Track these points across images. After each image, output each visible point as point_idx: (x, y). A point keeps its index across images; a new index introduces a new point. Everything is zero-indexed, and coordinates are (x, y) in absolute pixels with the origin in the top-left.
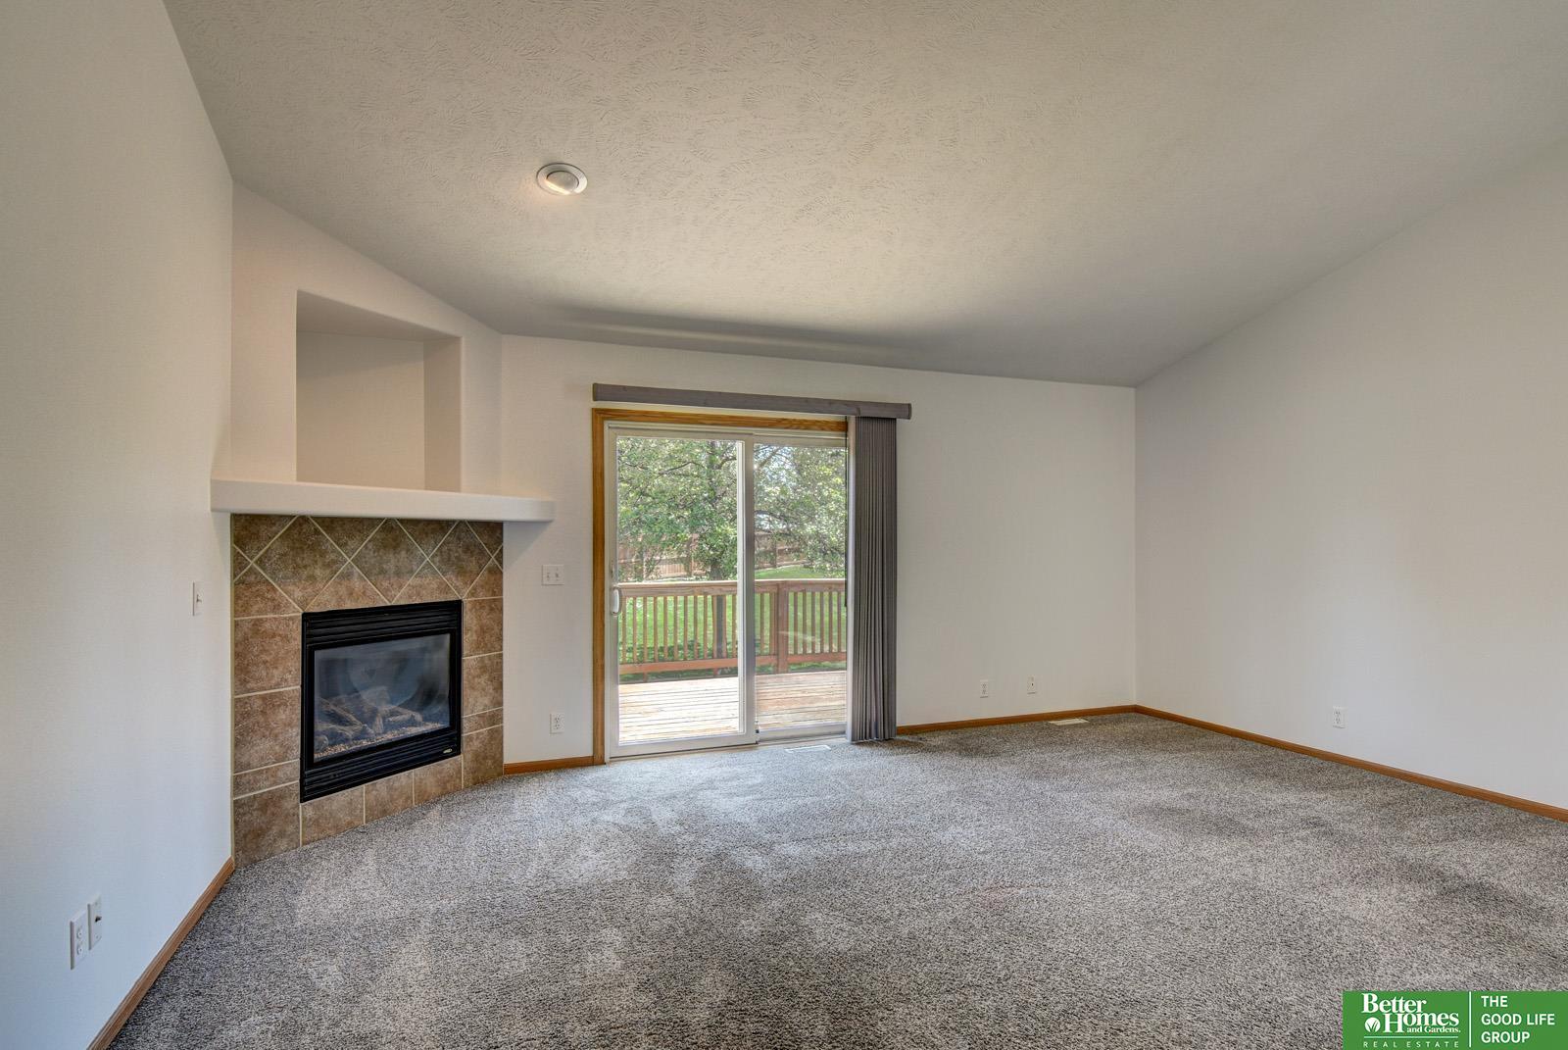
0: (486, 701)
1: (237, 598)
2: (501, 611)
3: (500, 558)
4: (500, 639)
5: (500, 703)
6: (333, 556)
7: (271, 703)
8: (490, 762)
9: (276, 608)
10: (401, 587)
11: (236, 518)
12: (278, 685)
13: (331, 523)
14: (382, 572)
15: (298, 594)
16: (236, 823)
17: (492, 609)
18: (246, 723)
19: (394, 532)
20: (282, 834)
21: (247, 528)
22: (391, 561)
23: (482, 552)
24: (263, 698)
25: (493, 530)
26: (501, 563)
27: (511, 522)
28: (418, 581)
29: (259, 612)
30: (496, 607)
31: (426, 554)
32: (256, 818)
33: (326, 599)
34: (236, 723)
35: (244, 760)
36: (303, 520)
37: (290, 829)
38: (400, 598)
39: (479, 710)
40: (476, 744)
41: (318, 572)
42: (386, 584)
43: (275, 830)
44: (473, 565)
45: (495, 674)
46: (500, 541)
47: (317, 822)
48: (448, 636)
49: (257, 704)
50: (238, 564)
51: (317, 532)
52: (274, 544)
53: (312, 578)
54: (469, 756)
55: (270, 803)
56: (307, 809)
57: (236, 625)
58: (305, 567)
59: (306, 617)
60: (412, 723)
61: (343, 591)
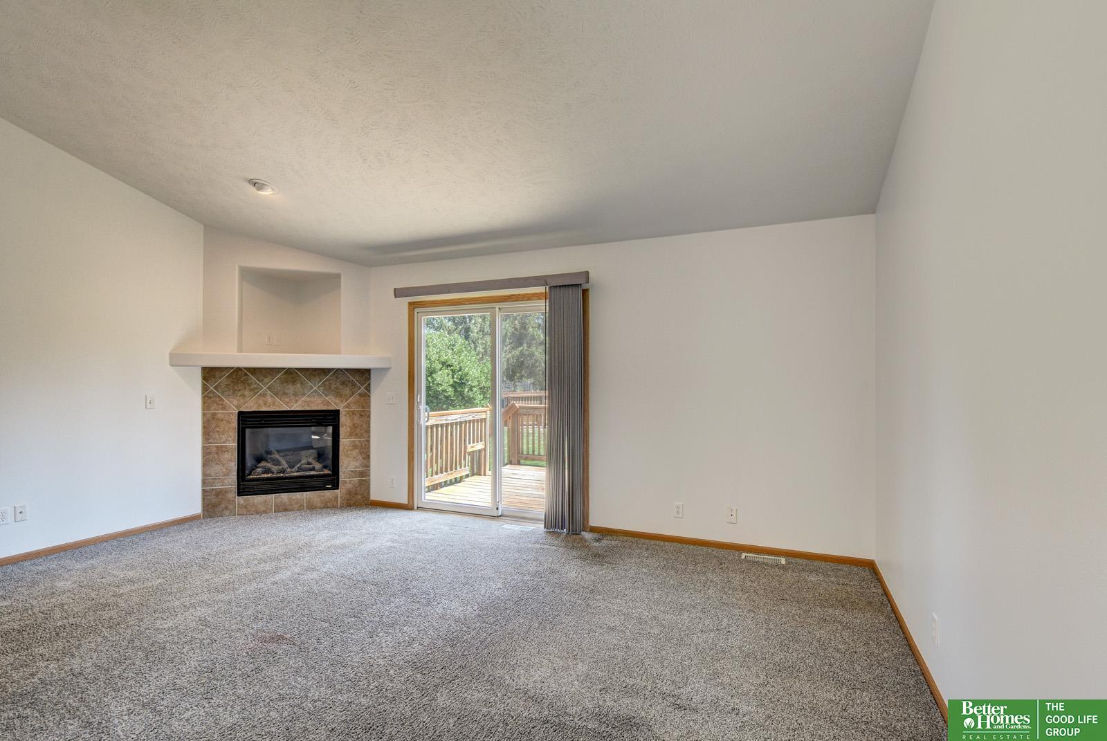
0: (357, 464)
1: (204, 403)
2: (369, 417)
3: (368, 388)
4: (368, 431)
5: (368, 467)
6: (255, 386)
7: (221, 450)
8: (359, 497)
9: (224, 408)
10: (297, 401)
11: (204, 369)
12: (224, 442)
13: (254, 371)
14: (285, 393)
15: (236, 402)
16: (203, 499)
17: (361, 416)
18: (209, 457)
19: (291, 375)
20: (226, 508)
21: (209, 374)
22: (291, 389)
23: (354, 385)
24: (217, 447)
25: (364, 374)
26: (369, 391)
27: (374, 369)
28: (308, 399)
29: (215, 410)
30: (365, 415)
31: (315, 385)
32: (214, 500)
33: (252, 405)
34: (203, 456)
35: (208, 472)
36: (239, 369)
37: (231, 507)
38: (296, 407)
39: (351, 467)
40: (349, 486)
41: (247, 393)
42: (287, 400)
43: (223, 506)
44: (347, 391)
45: (364, 450)
46: (369, 379)
47: (245, 507)
48: (331, 427)
49: (214, 450)
50: (205, 388)
51: (246, 374)
52: (223, 380)
53: (243, 396)
54: (344, 491)
55: (219, 493)
56: (241, 500)
57: (204, 415)
58: (239, 390)
59: (240, 414)
60: (313, 469)
61: (261, 402)
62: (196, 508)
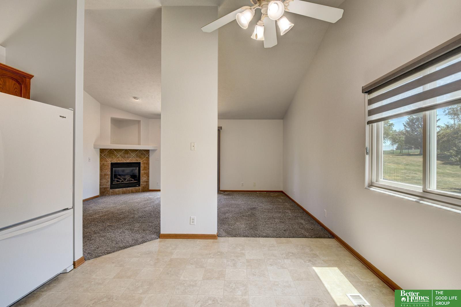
0: (146, 179)
1: (100, 160)
2: (149, 164)
3: (149, 156)
4: (149, 169)
5: (149, 179)
6: (116, 155)
7: (105, 175)
8: (146, 189)
9: (107, 162)
10: (128, 160)
11: (100, 149)
12: (107, 172)
13: (116, 150)
14: (125, 157)
15: (110, 160)
16: (100, 190)
17: (147, 164)
18: (102, 177)
19: (127, 151)
20: (107, 193)
21: (102, 151)
22: (126, 156)
23: (145, 155)
24: (104, 174)
25: (148, 151)
26: (149, 157)
27: (151, 150)
28: (132, 159)
29: (104, 162)
30: (148, 164)
31: (133, 155)
32: (103, 190)
33: (115, 161)
34: (100, 177)
35: (101, 182)
36: (111, 149)
37: (109, 193)
38: (128, 161)
39: (144, 180)
40: (143, 185)
41: (113, 157)
42: (126, 159)
43: (106, 192)
44: (143, 156)
45: (148, 175)
46: (149, 153)
47: (113, 192)
48: (138, 168)
49: (103, 175)
50: (101, 155)
51: (113, 151)
52: (106, 153)
53: (112, 158)
54: (142, 187)
55: (105, 188)
56: (111, 190)
57: (100, 164)
58: (111, 156)
59: (111, 163)
60: (132, 181)
61: (118, 160)
62: (98, 194)
